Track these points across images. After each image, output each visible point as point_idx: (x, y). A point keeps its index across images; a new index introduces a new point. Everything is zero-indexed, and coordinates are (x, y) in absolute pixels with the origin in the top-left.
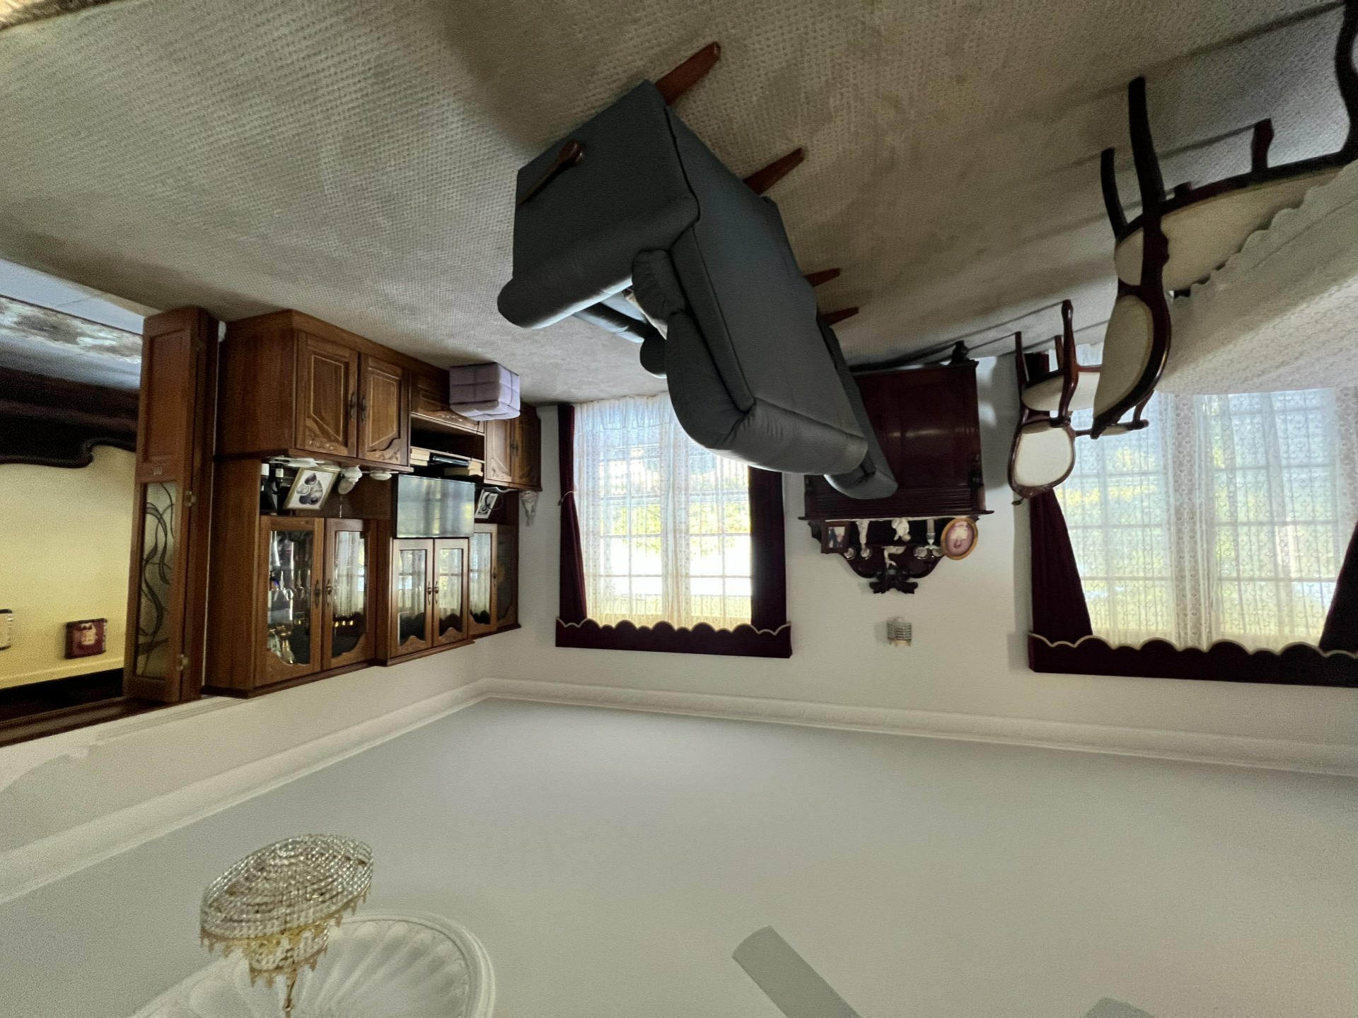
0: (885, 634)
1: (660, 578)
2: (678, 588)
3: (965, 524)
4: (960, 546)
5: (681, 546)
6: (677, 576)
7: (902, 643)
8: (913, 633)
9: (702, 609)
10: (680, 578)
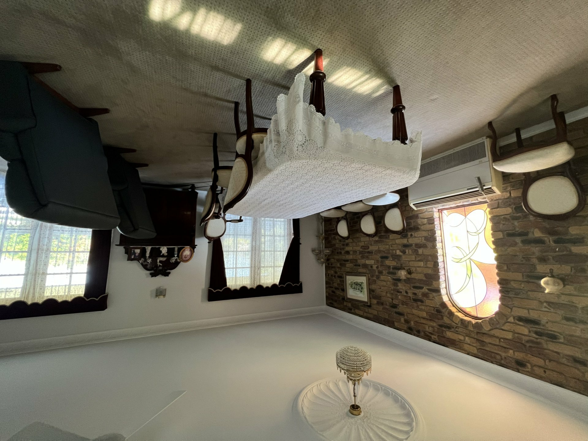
0: (154, 294)
1: (23, 276)
2: (35, 281)
3: (189, 249)
4: (186, 257)
5: (41, 257)
6: (35, 275)
7: (162, 297)
8: (167, 292)
9: (52, 291)
10: (37, 275)
